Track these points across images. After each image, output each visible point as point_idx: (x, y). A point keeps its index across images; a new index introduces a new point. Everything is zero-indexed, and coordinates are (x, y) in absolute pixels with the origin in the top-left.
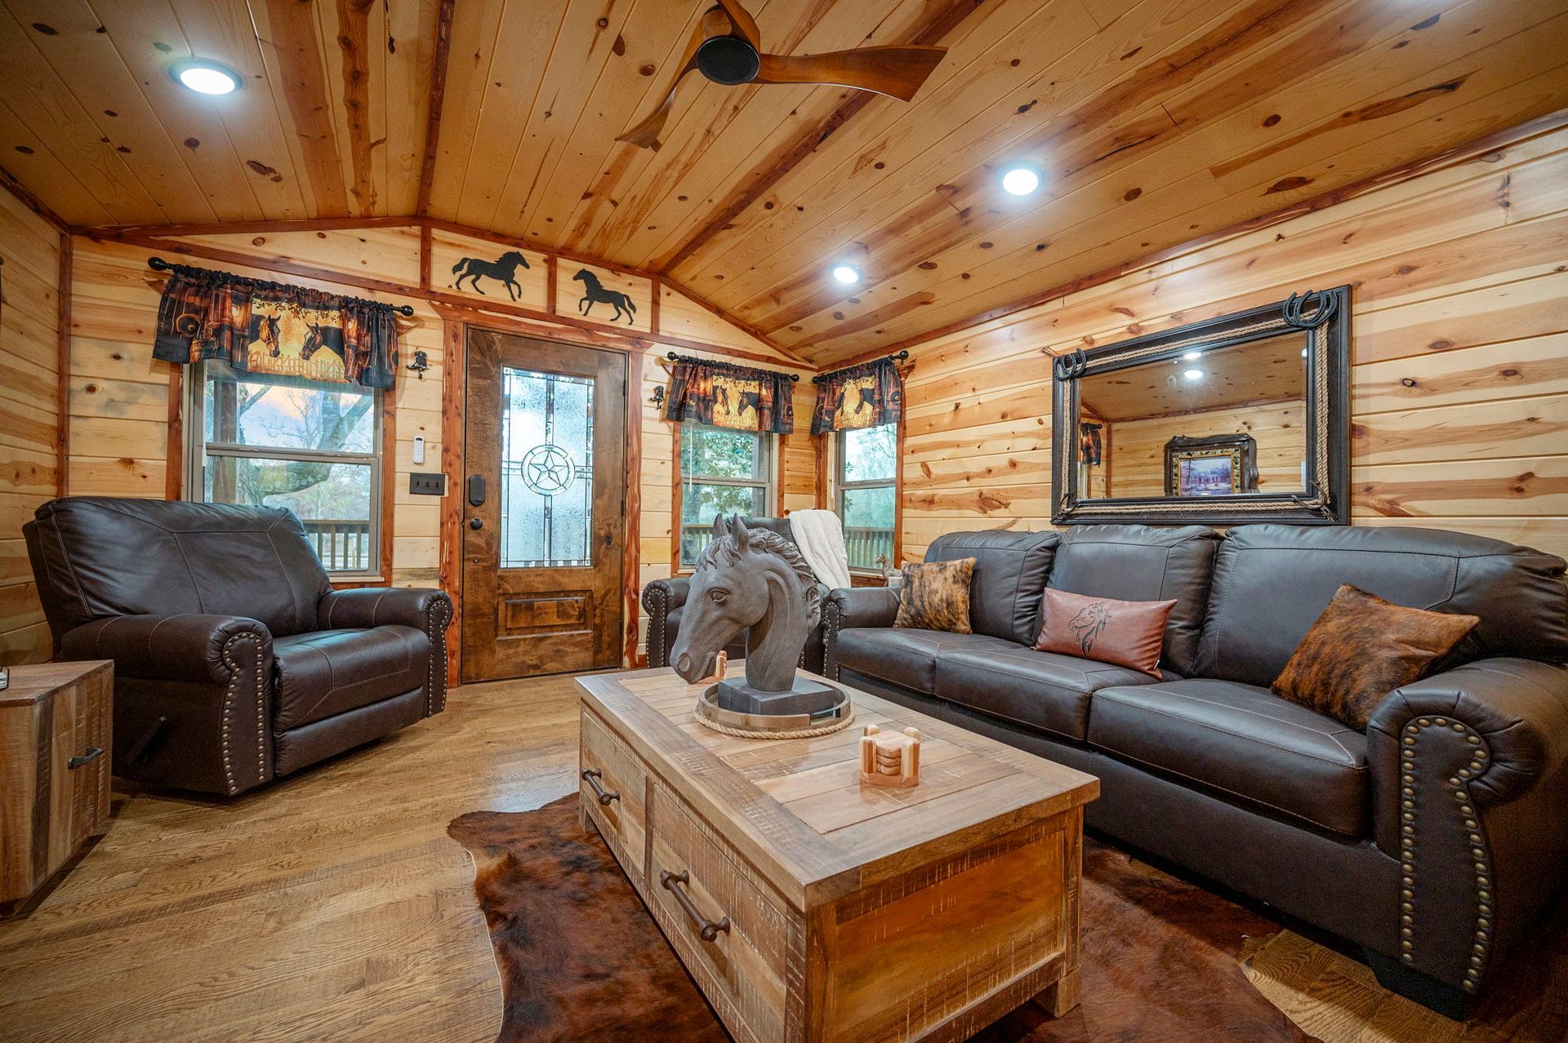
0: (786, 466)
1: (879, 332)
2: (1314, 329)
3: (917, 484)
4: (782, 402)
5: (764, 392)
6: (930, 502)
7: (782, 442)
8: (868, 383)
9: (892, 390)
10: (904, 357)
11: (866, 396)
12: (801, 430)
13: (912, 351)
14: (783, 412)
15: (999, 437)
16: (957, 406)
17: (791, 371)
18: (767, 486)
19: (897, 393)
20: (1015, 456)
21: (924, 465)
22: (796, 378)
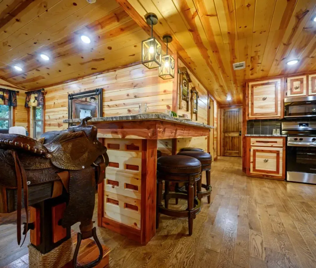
0: (16, 115)
1: (37, 83)
2: (98, 95)
3: (48, 121)
4: (12, 97)
5: (5, 95)
6: (50, 125)
7: (14, 108)
8: (36, 95)
9: (41, 98)
10: (44, 90)
11: (36, 98)
12: (21, 106)
13: (46, 89)
14: (13, 100)
15: (61, 111)
16: (54, 103)
17: (16, 90)
18: (9, 120)
19: (42, 99)
20: (64, 115)
21: (49, 116)
22: (18, 92)
